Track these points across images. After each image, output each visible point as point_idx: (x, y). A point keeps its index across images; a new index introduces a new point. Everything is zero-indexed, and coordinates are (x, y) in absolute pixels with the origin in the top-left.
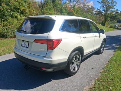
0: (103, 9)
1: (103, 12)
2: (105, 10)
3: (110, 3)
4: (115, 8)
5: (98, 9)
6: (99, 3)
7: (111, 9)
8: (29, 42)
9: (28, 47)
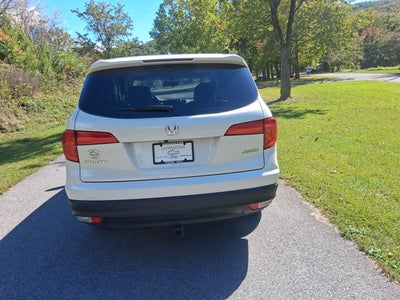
0: (97, 36)
1: (99, 44)
2: (104, 37)
3: (112, 18)
4: (131, 35)
5: (80, 36)
6: (80, 15)
7: (121, 37)
8: (192, 142)
9: (193, 160)
